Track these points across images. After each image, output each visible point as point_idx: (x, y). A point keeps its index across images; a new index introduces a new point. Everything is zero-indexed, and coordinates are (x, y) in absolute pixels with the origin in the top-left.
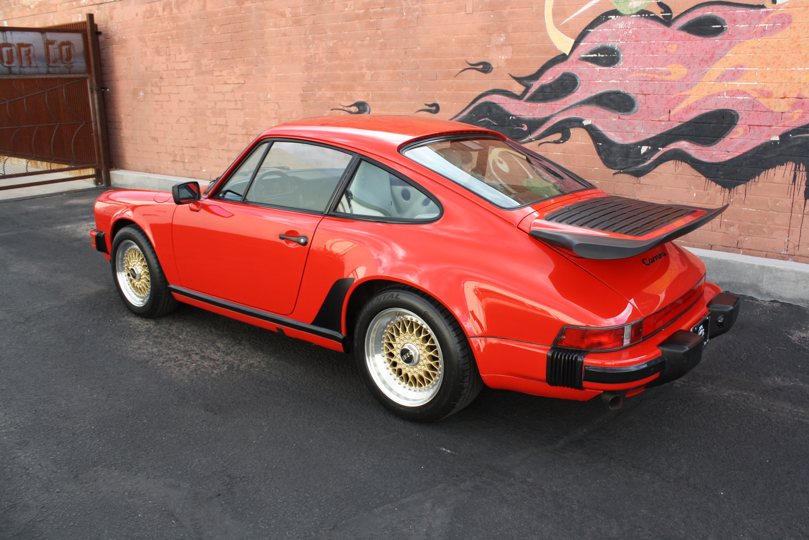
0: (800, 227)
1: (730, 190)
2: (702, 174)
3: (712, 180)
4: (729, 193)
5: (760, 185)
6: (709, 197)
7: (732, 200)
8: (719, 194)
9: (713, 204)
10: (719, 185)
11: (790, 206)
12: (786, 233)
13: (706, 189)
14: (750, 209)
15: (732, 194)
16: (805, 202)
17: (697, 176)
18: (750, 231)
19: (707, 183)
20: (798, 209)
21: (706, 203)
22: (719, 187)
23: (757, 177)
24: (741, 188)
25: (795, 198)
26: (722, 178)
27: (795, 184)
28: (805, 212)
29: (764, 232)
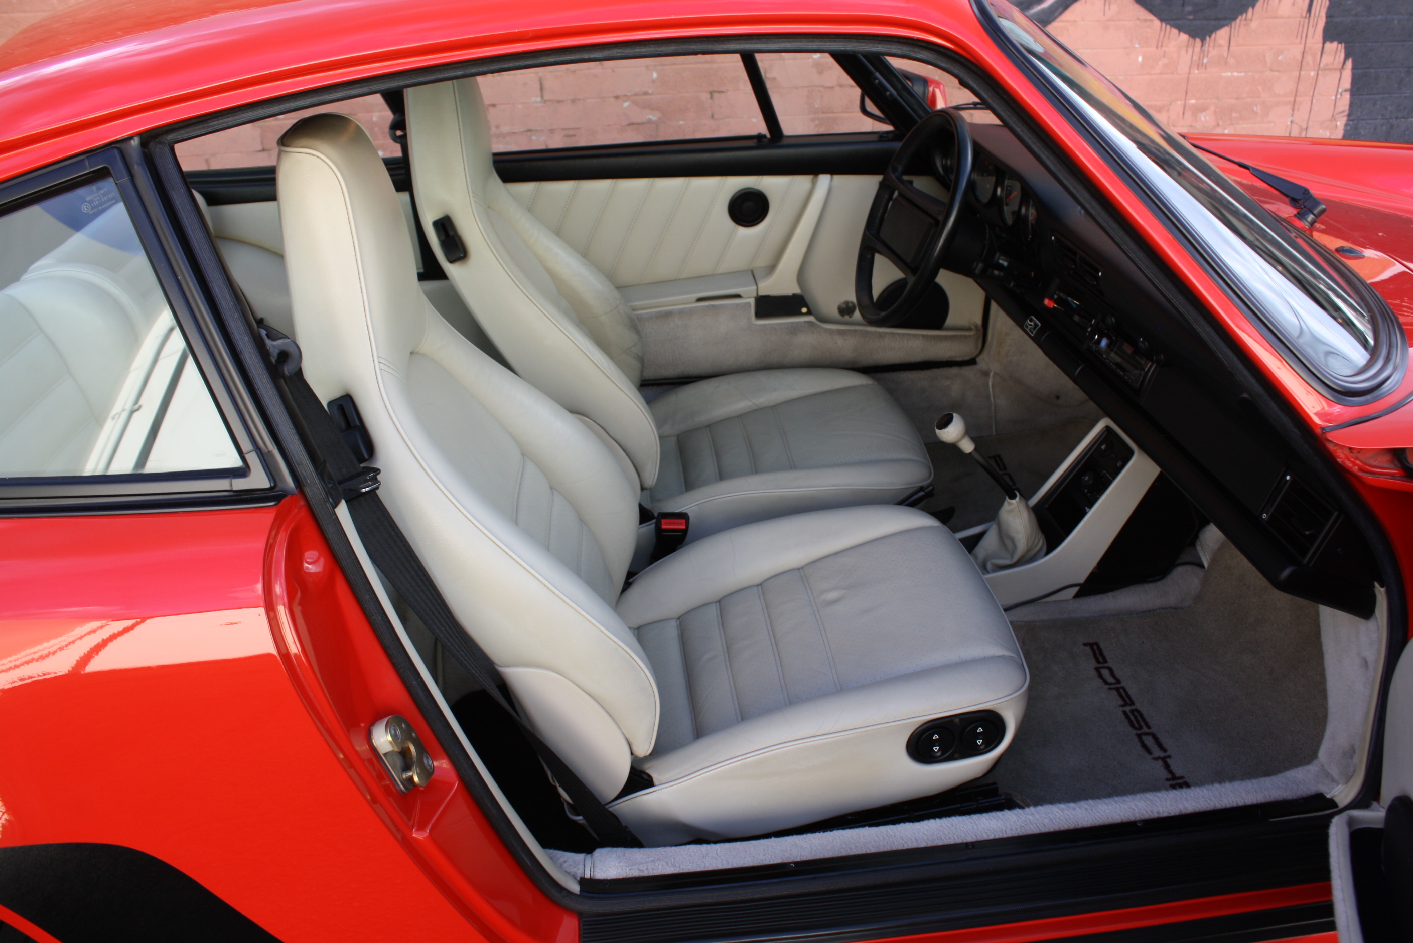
0: (1311, 94)
1: (1203, 40)
2: (1155, 15)
3: (1172, 26)
4: (1202, 46)
5: (1254, 25)
6: (1165, 61)
7: (1205, 60)
8: (1183, 52)
9: (1172, 73)
10: (1185, 33)
11: (1299, 57)
12: (1288, 109)
13: (1160, 44)
14: (1235, 74)
15: (1206, 49)
16: (1323, 48)
17: (1146, 20)
18: (1234, 115)
19: (1162, 33)
20: (1311, 62)
21: (1161, 74)
22: (1184, 37)
23: (1250, 9)
24: (1222, 34)
25: (1307, 42)
26: (1190, 20)
27: (1310, 16)
28: (1321, 65)
29: (1255, 113)
